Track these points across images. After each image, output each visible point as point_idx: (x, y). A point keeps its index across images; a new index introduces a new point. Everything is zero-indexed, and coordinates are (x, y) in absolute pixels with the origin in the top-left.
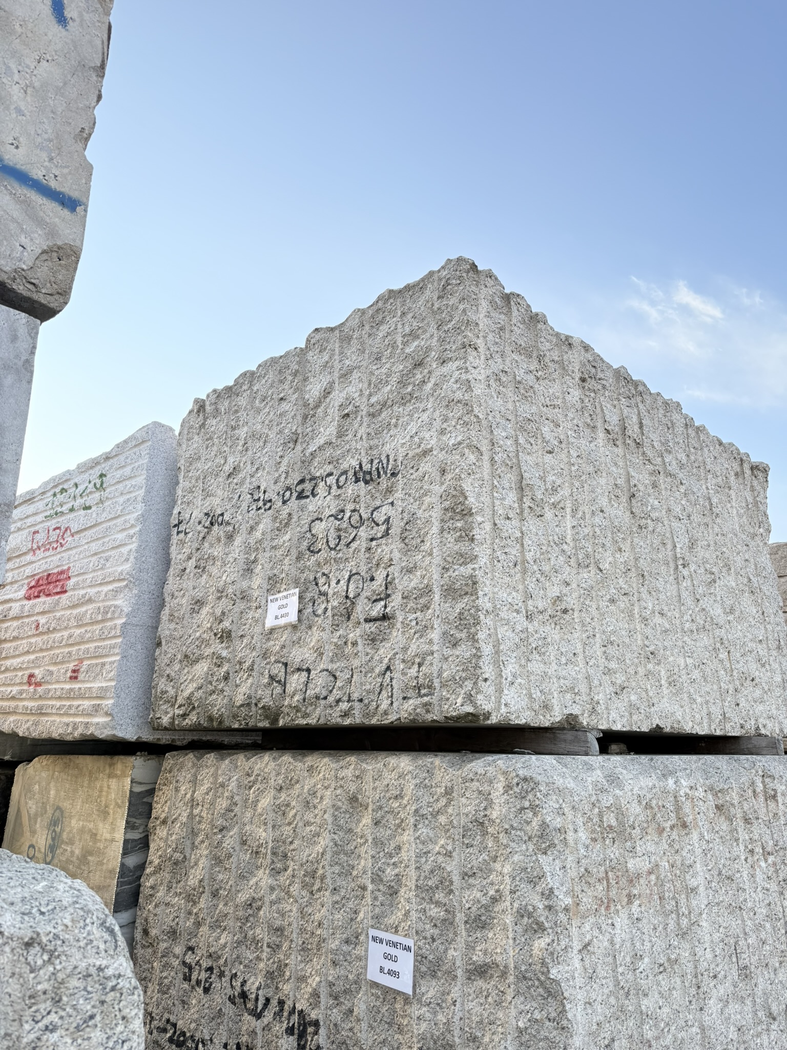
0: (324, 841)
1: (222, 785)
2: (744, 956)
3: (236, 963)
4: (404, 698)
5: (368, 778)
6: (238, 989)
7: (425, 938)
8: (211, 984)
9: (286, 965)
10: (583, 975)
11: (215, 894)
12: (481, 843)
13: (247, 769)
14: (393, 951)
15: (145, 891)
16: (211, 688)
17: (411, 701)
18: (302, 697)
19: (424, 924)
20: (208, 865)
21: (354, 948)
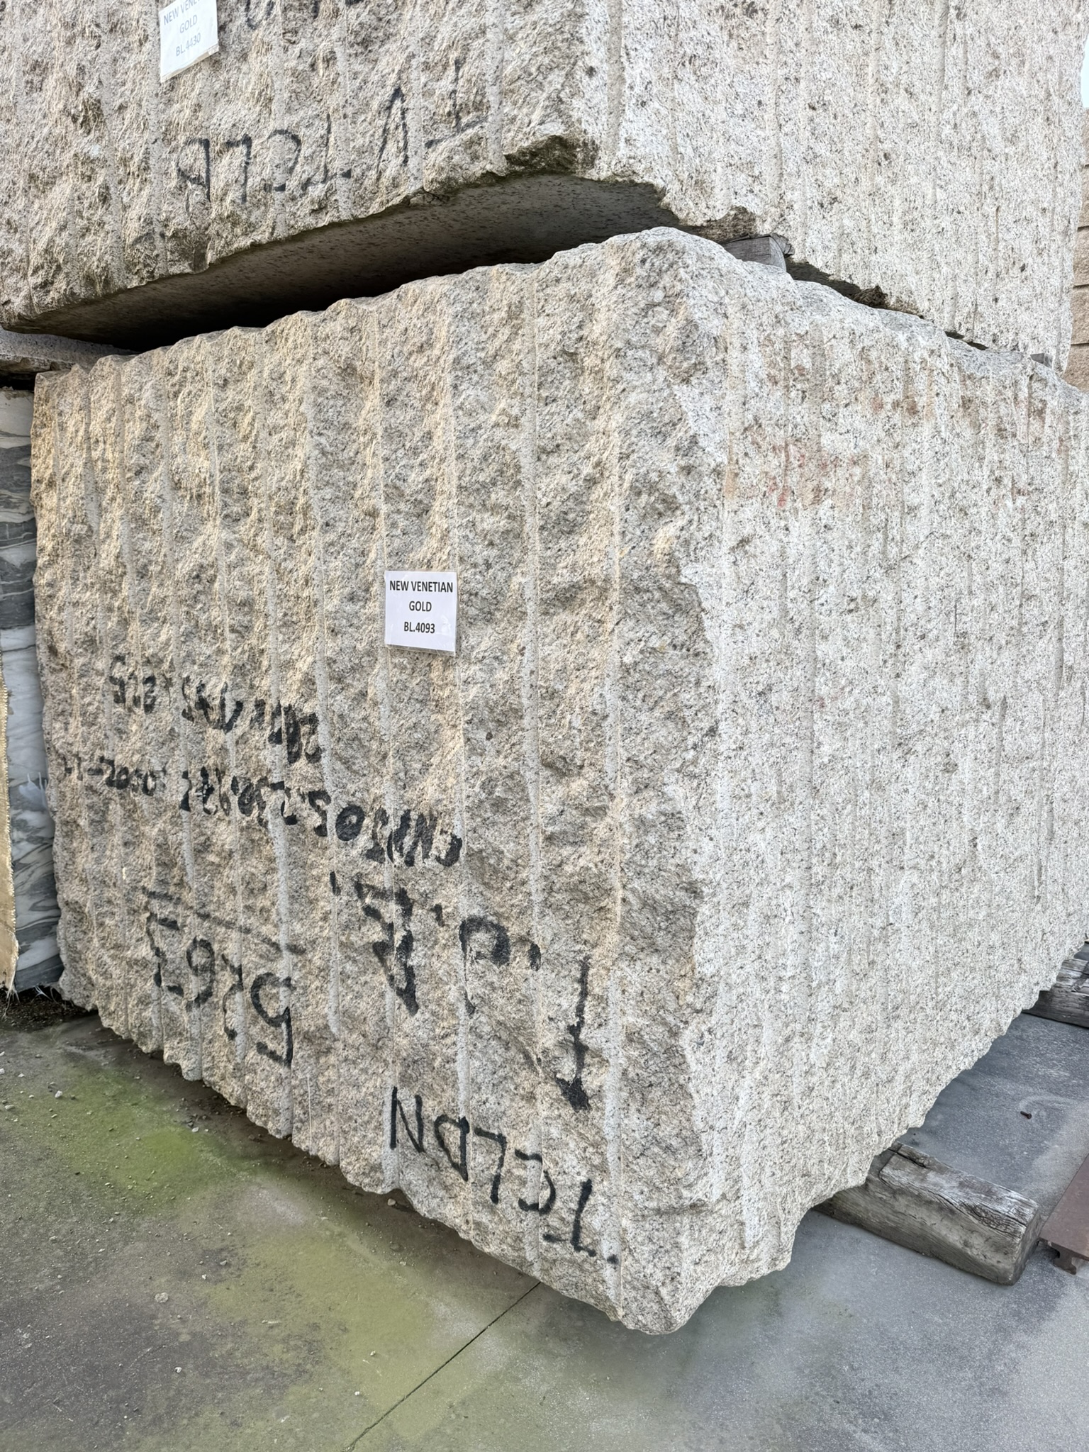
0: (305, 449)
1: (131, 400)
2: (964, 619)
3: (187, 664)
4: (429, 144)
5: (371, 327)
6: (194, 697)
7: (475, 565)
8: (154, 699)
9: (262, 651)
10: (735, 585)
11: (143, 574)
12: (571, 392)
13: (166, 364)
14: (424, 596)
15: (41, 592)
16: (82, 223)
17: (441, 147)
18: (239, 194)
19: (473, 545)
20: (126, 531)
21: (364, 607)
